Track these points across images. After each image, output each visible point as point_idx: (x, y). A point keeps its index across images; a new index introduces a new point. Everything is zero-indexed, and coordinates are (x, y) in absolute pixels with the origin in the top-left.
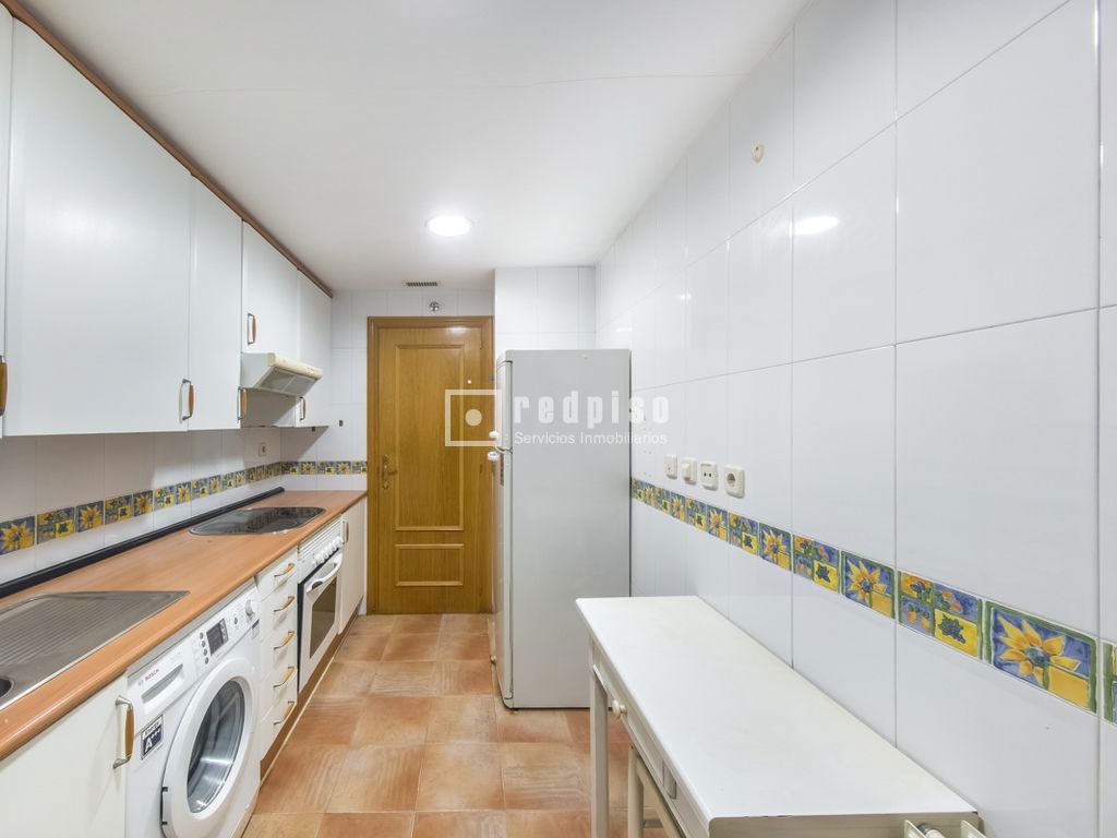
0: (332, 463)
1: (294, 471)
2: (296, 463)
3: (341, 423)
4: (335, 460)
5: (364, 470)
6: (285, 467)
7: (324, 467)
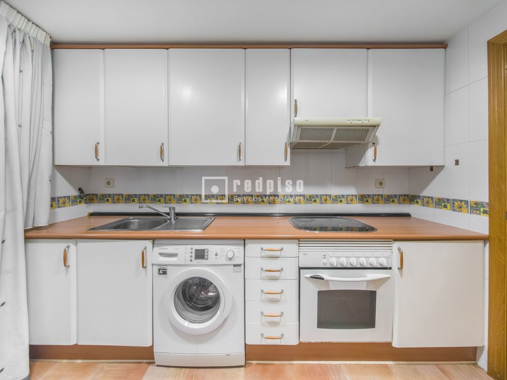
0: (448, 200)
1: (417, 202)
2: (419, 197)
3: (457, 162)
4: (451, 197)
5: (485, 212)
6: (412, 199)
7: (441, 203)
